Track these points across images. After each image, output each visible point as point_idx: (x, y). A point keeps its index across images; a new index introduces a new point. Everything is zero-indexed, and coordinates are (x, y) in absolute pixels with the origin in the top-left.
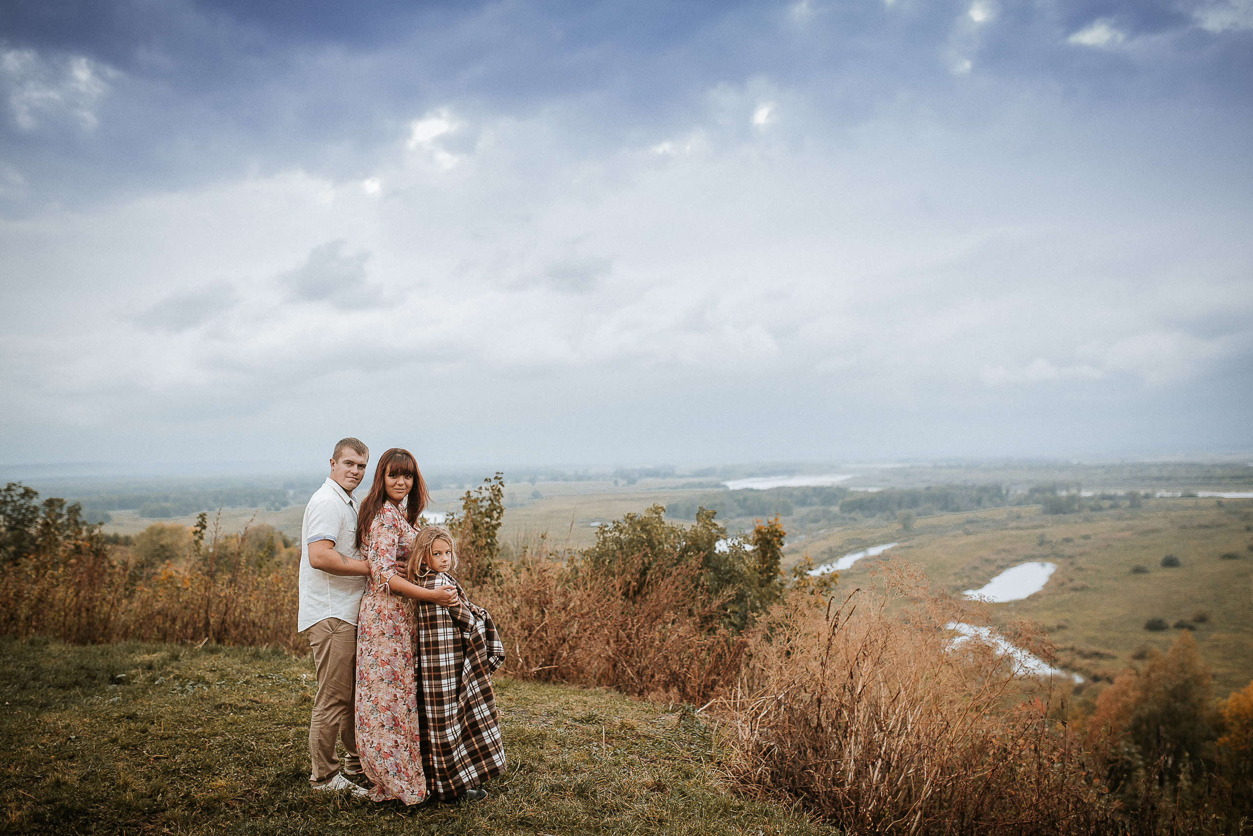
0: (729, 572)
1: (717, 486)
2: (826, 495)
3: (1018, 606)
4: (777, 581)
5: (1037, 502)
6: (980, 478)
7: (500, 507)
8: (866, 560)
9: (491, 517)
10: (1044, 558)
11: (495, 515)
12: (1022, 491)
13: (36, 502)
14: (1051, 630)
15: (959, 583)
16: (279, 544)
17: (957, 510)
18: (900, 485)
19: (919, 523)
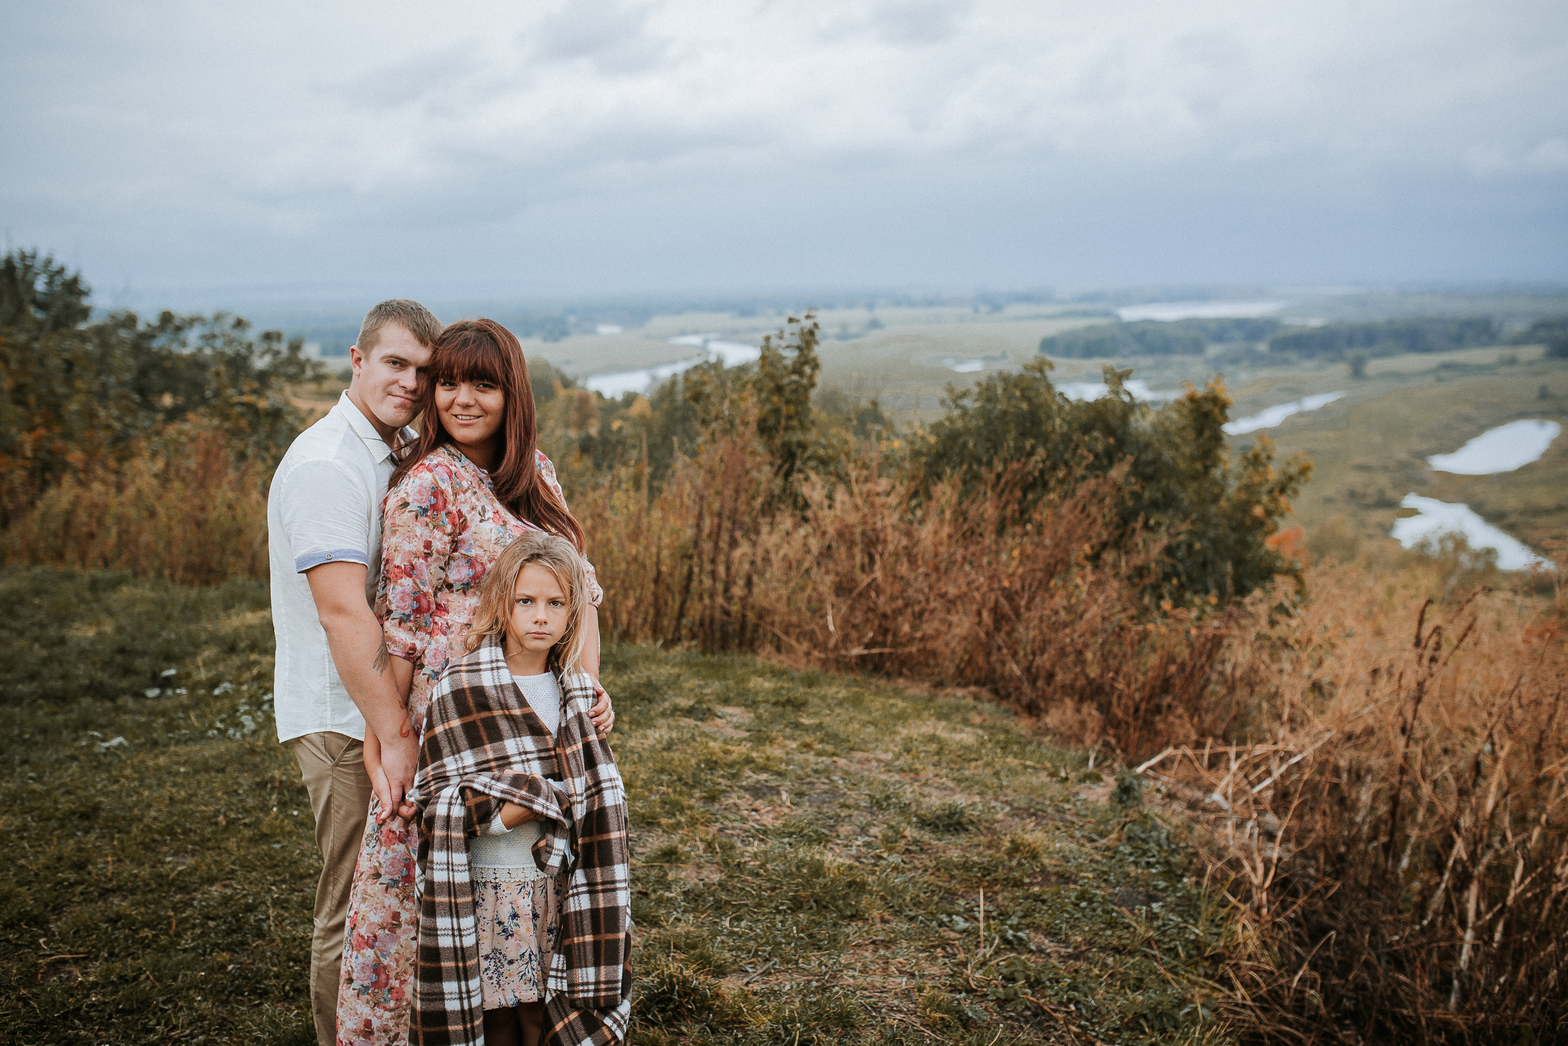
0: (1153, 462)
1: (1107, 314)
2: (1252, 329)
3: (1505, 479)
4: (1216, 473)
5: (1540, 341)
6: (1461, 308)
7: (814, 360)
8: (1301, 414)
9: (801, 373)
10: (1544, 415)
11: (807, 370)
12: (1519, 327)
13: (252, 335)
14: (1548, 512)
15: (1424, 446)
16: (557, 384)
17: (1428, 349)
18: (1352, 316)
19: (1374, 366)
